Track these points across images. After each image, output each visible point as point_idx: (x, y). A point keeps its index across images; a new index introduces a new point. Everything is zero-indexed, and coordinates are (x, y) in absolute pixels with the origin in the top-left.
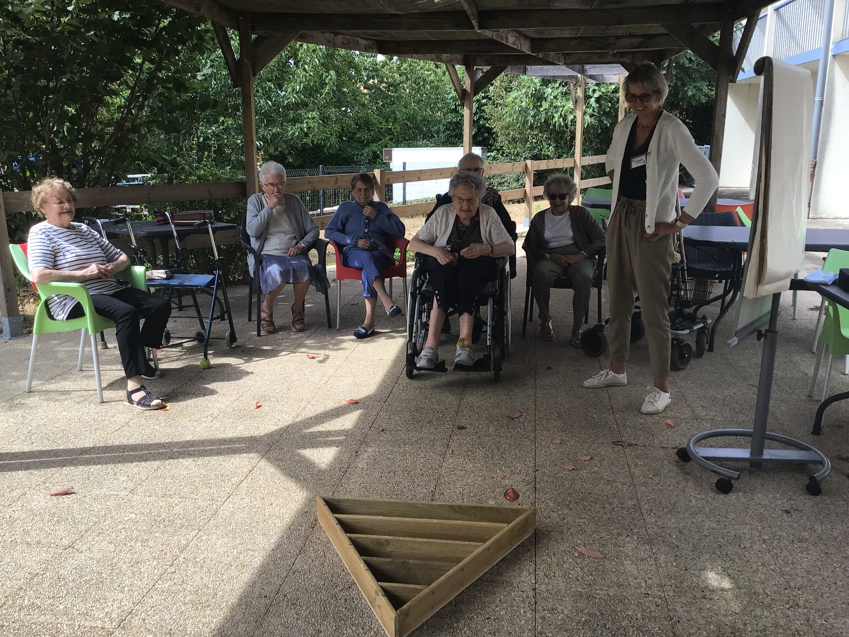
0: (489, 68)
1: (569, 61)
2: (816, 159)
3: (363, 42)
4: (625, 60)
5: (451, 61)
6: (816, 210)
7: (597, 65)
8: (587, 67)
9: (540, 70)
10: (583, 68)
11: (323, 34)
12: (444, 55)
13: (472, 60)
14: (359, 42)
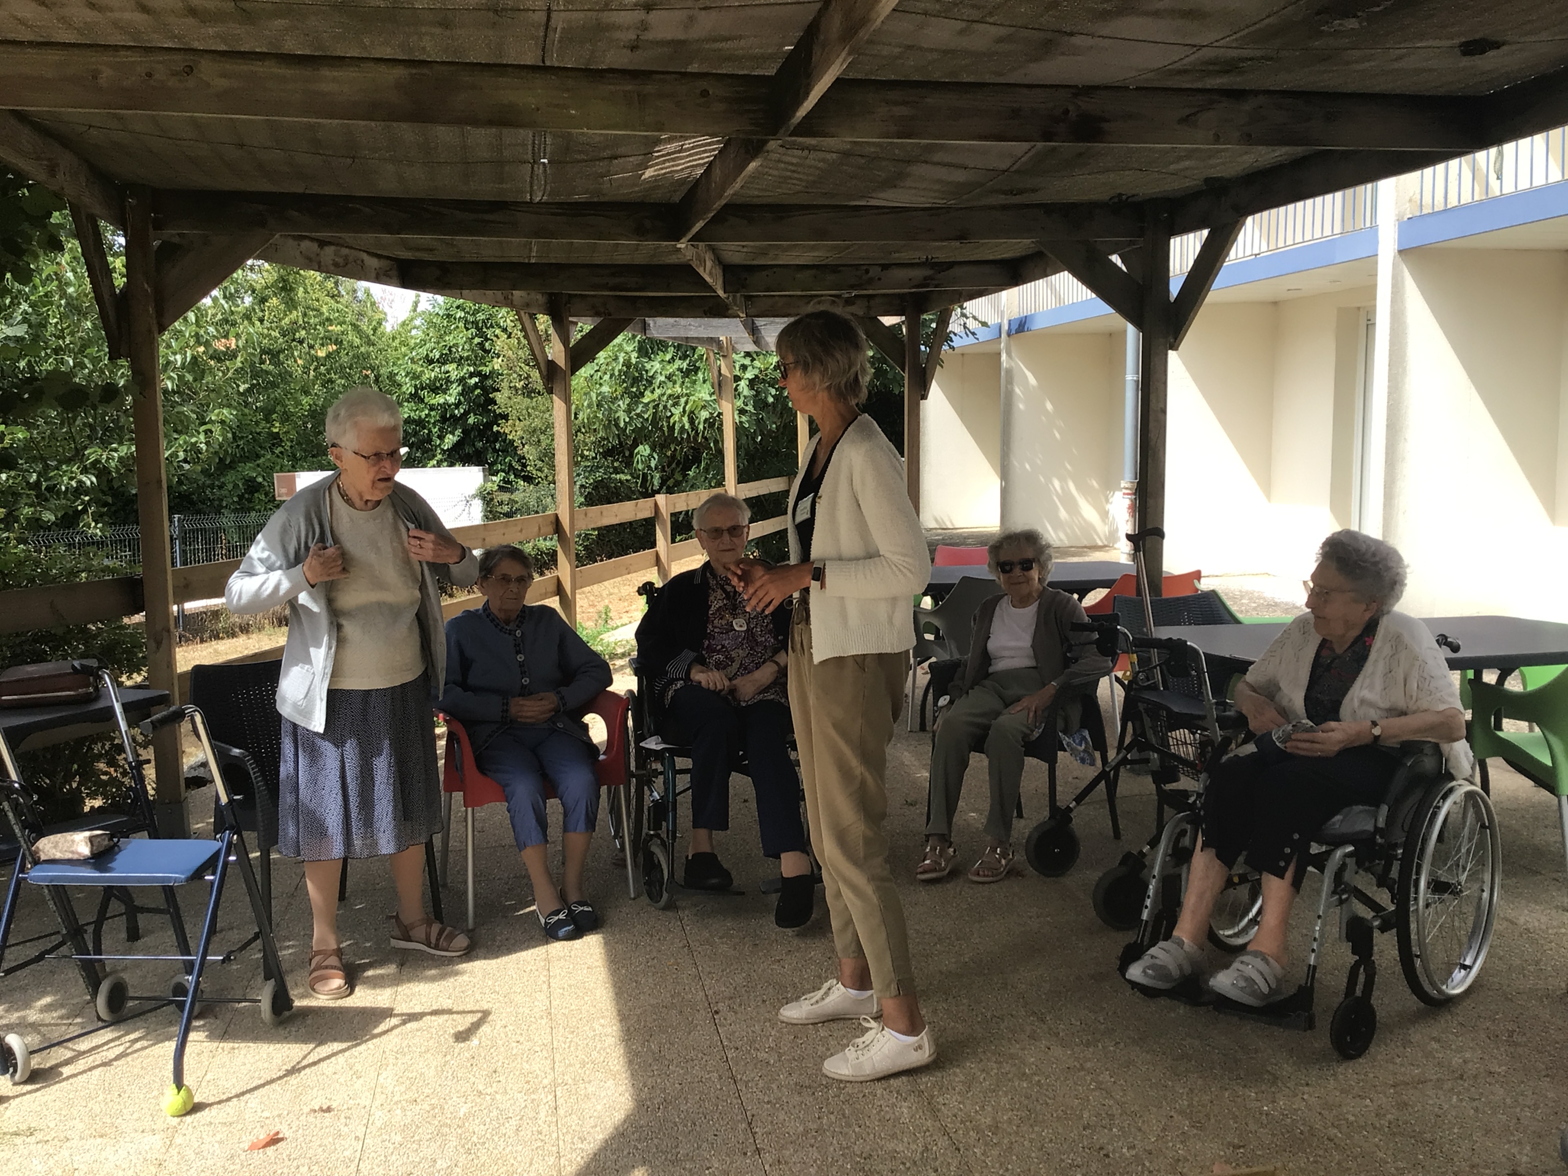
0: (596, 320)
1: (753, 311)
3: (373, 263)
5: (528, 305)
11: (296, 243)
12: (517, 293)
13: (565, 305)
14: (365, 262)
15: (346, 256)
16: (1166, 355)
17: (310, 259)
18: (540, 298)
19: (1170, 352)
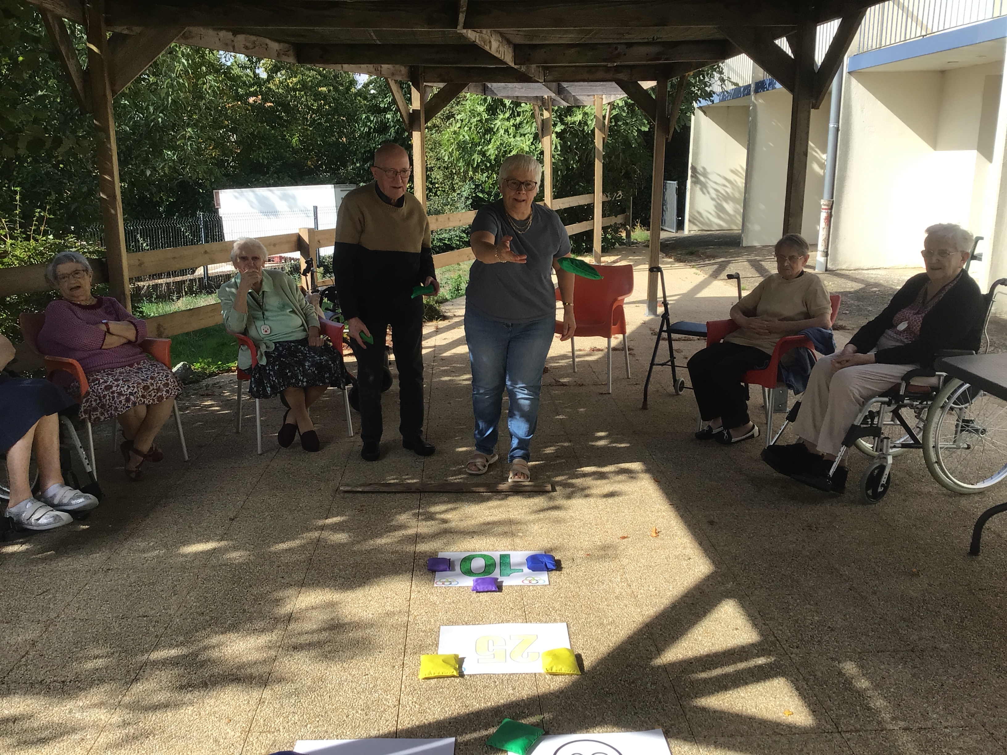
0: (442, 85)
1: (549, 78)
2: (832, 198)
3: (274, 46)
4: (621, 76)
5: (393, 74)
6: (835, 260)
7: (576, 83)
8: (565, 85)
9: (504, 88)
10: (559, 85)
11: (216, 32)
12: (385, 66)
13: (421, 74)
14: (269, 46)
15: (254, 42)
16: (809, 112)
17: (227, 44)
18: (404, 70)
19: (813, 111)
